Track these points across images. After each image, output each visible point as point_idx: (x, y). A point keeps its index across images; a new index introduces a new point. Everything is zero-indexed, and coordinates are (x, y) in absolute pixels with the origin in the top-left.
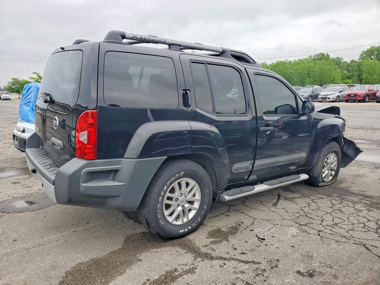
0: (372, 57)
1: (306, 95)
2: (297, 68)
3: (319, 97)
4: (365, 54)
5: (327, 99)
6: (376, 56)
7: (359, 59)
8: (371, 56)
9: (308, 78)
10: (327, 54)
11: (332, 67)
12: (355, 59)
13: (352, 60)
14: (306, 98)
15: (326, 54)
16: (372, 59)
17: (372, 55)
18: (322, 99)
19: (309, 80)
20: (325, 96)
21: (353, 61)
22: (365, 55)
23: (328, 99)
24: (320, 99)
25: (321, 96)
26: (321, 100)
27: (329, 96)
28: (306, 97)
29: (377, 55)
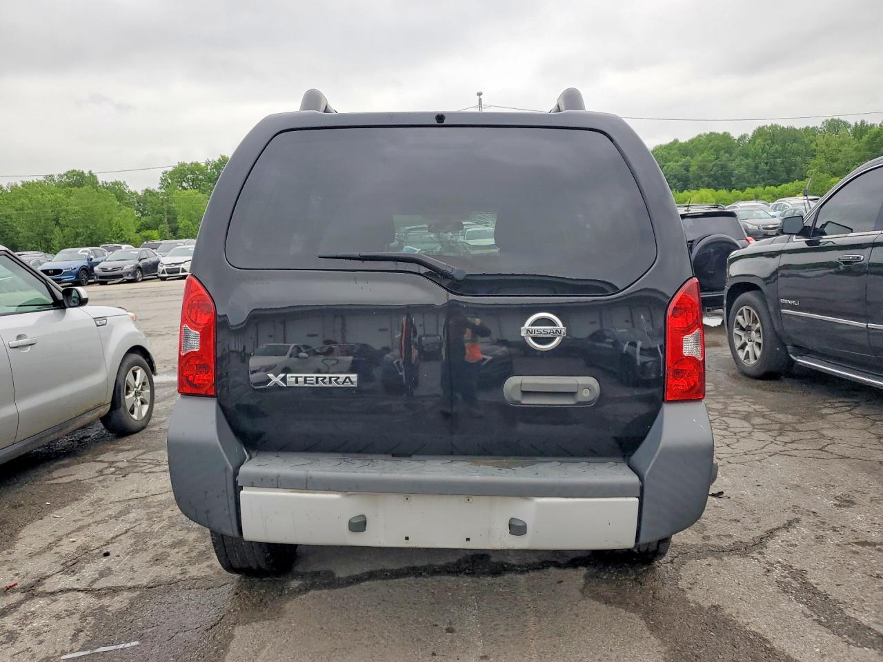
0: (184, 184)
1: (129, 266)
2: (22, 204)
3: (160, 268)
4: (171, 179)
5: (178, 272)
6: (191, 184)
7: (160, 188)
8: (182, 183)
9: (58, 228)
10: (90, 172)
11: (111, 203)
12: (151, 189)
13: (147, 190)
14: (129, 273)
15: (86, 172)
16: (185, 189)
17: (184, 181)
18: (168, 273)
19: (60, 232)
20: (173, 266)
21: (148, 192)
22: (170, 181)
23: (182, 272)
24: (163, 272)
25: (165, 267)
26: (166, 275)
27: (182, 266)
28: (131, 270)
29: (193, 182)
